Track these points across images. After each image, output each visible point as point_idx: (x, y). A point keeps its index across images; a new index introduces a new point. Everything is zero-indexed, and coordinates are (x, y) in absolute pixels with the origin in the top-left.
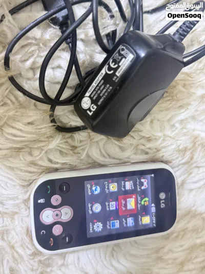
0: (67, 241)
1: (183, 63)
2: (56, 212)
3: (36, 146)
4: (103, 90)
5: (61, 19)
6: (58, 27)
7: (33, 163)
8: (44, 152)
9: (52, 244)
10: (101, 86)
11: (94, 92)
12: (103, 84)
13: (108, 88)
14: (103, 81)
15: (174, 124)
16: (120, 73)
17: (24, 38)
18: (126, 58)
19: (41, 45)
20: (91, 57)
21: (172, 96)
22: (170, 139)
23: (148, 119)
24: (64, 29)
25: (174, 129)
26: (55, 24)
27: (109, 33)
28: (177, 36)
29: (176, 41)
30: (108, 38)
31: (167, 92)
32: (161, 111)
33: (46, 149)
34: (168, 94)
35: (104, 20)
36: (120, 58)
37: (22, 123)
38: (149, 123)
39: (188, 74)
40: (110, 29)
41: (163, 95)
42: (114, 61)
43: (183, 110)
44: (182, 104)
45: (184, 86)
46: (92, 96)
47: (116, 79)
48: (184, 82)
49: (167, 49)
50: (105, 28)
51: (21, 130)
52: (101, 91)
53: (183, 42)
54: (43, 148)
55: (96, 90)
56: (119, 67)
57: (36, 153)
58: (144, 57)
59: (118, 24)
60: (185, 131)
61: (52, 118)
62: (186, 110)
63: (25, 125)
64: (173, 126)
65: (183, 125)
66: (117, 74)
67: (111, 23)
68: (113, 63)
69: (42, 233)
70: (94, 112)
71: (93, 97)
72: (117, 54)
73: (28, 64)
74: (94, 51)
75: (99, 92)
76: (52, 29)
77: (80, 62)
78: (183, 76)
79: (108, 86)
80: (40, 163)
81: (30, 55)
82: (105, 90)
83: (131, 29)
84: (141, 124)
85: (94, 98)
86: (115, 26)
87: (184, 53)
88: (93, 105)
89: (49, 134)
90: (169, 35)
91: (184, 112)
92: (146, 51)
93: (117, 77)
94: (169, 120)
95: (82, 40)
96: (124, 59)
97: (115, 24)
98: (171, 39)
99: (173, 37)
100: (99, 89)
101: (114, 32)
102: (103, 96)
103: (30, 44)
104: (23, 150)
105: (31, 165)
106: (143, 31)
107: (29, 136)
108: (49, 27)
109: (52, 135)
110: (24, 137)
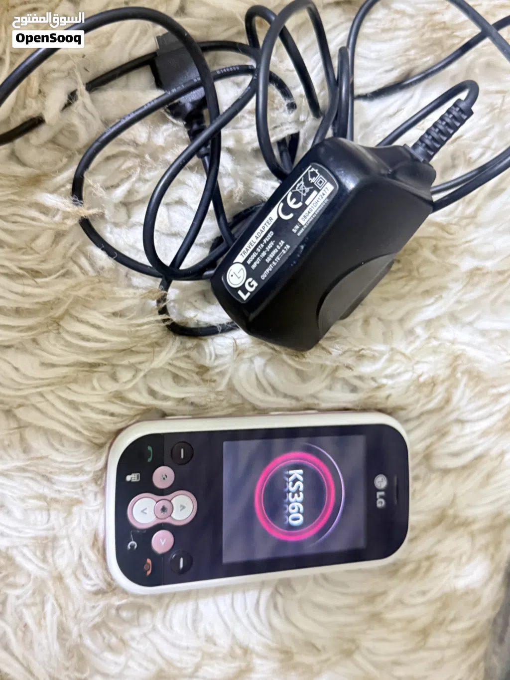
0: (181, 566)
1: (431, 203)
2: (161, 504)
3: (125, 362)
4: (272, 250)
5: (189, 107)
6: (181, 123)
7: (119, 397)
8: (142, 374)
9: (149, 573)
10: (268, 243)
11: (254, 255)
12: (271, 239)
13: (283, 248)
14: (272, 233)
15: (413, 329)
16: (306, 220)
17: (113, 141)
18: (319, 191)
19: (147, 157)
20: (247, 185)
21: (410, 271)
22: (403, 359)
23: (359, 314)
24: (195, 127)
25: (412, 338)
26: (176, 116)
27: (284, 140)
28: (421, 149)
29: (417, 160)
30: (282, 148)
31: (399, 261)
32: (387, 300)
33: (145, 368)
34: (400, 266)
35: (277, 112)
36: (307, 190)
37: (102, 313)
38: (360, 323)
39: (442, 227)
40: (287, 131)
41: (390, 266)
42: (296, 195)
43: (432, 300)
44: (428, 288)
45: (435, 250)
46: (249, 262)
47: (299, 230)
48: (434, 242)
49: (399, 176)
50: (276, 127)
51: (98, 328)
52: (268, 253)
53: (433, 162)
54: (140, 367)
55: (259, 250)
56: (304, 207)
57: (125, 376)
58: (354, 190)
59: (304, 122)
60: (435, 343)
61: (162, 305)
62: (437, 300)
63: (108, 317)
64: (411, 332)
65: (432, 331)
66: (300, 220)
67: (290, 120)
68: (294, 200)
69: (129, 547)
70: (251, 293)
71: (252, 263)
72: (302, 183)
73: (119, 193)
74: (252, 173)
75: (264, 254)
76: (170, 125)
77: (224, 193)
78: (432, 229)
79: (282, 242)
80: (133, 396)
81: (124, 176)
82: (275, 251)
83: (330, 133)
84: (345, 326)
85: (254, 266)
86: (296, 126)
87: (434, 184)
88: (250, 280)
89: (154, 337)
90: (405, 147)
91: (432, 304)
92: (358, 180)
93: (302, 226)
94: (401, 321)
95: (229, 150)
96: (315, 193)
97: (297, 122)
98: (409, 156)
99: (412, 151)
100: (263, 249)
101: (295, 138)
102: (271, 262)
103: (124, 154)
104: (100, 369)
105: (116, 401)
106: (352, 139)
107: (115, 339)
108: (165, 121)
109: (161, 341)
110: (105, 341)
